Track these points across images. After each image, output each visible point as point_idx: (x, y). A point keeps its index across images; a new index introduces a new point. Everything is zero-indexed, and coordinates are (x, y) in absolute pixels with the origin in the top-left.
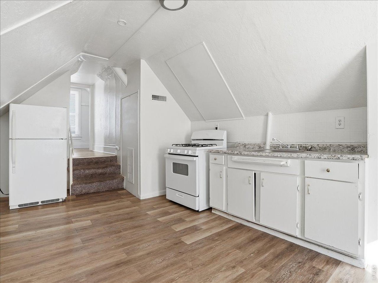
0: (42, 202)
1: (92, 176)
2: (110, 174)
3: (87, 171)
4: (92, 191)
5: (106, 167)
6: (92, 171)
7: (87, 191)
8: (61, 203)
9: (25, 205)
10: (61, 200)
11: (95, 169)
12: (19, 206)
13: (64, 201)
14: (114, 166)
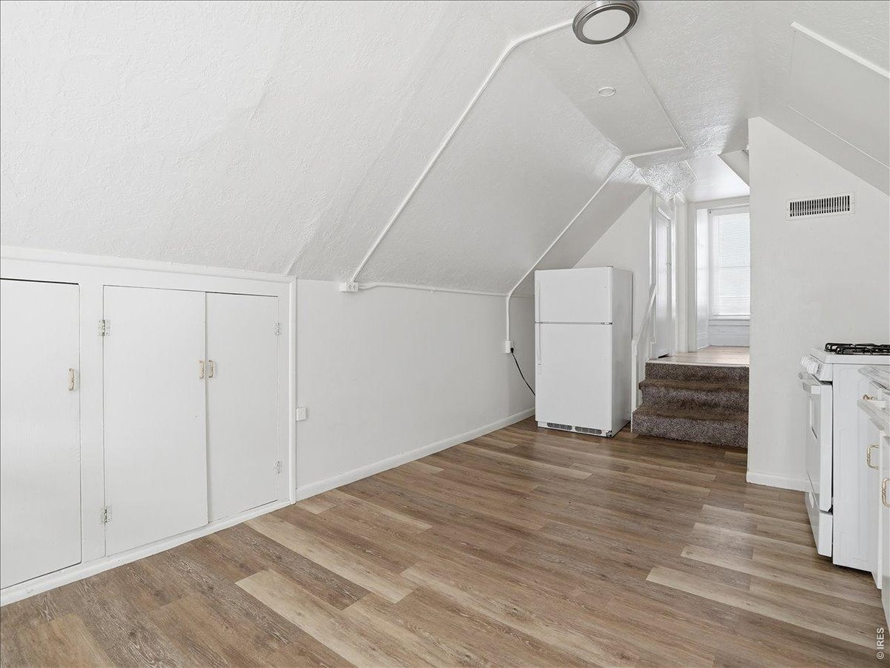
0: (577, 428)
1: (684, 404)
2: (726, 407)
3: (673, 393)
4: (673, 435)
5: (717, 390)
6: (684, 394)
7: (662, 431)
8: (604, 440)
9: (557, 425)
10: (603, 434)
11: (691, 390)
12: (549, 424)
13: (609, 437)
14: (736, 390)
